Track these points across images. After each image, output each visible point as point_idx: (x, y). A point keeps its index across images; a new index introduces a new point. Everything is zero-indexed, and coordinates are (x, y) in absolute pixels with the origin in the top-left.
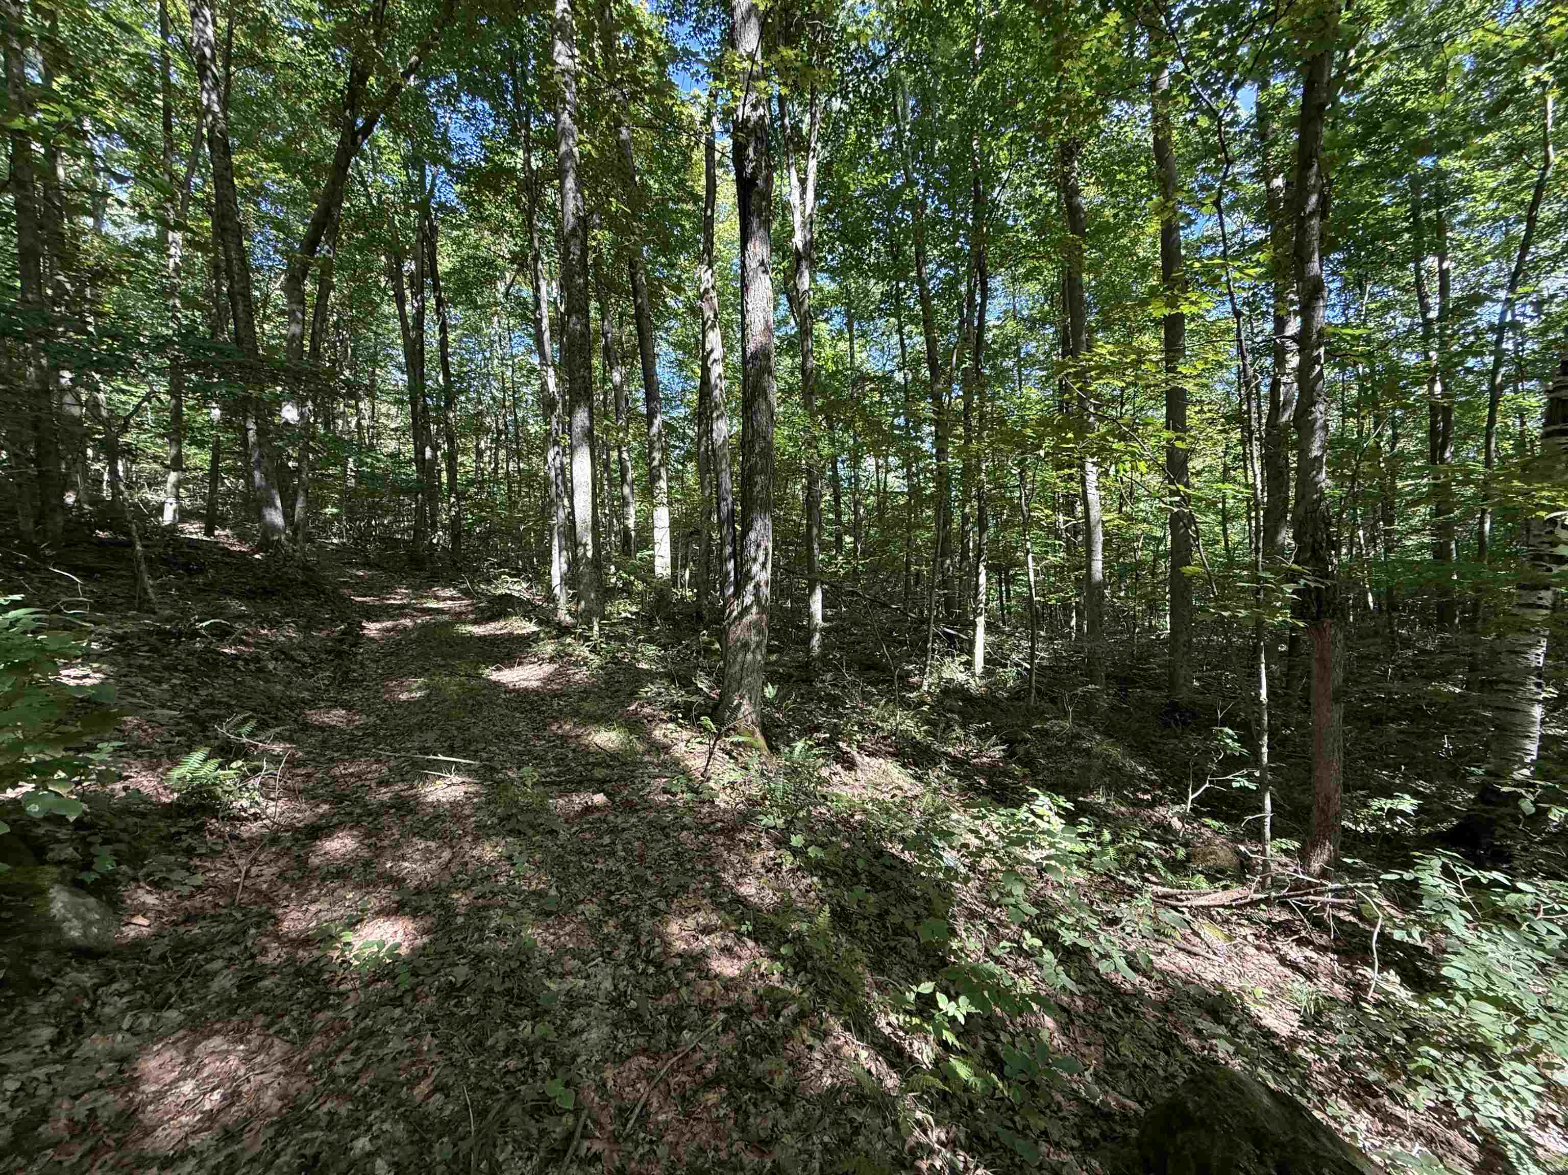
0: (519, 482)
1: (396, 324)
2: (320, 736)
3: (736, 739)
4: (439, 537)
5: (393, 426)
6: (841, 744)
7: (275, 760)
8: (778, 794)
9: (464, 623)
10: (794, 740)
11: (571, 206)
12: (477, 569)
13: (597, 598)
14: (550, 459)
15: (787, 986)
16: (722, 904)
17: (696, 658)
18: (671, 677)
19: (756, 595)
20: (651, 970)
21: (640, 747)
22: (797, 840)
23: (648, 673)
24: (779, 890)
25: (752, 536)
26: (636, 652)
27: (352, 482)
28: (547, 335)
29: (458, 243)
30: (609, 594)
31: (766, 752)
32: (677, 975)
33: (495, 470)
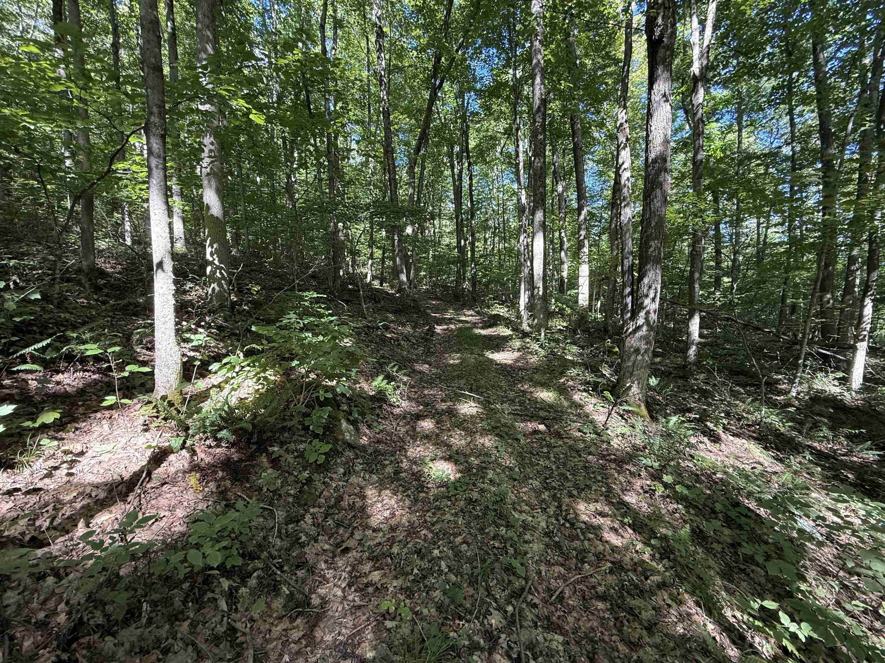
0: (505, 255)
1: (450, 179)
2: (420, 376)
3: (627, 408)
4: (466, 285)
5: (448, 231)
6: (708, 424)
7: (405, 384)
8: (656, 448)
9: (477, 328)
10: (670, 415)
11: (538, 93)
12: (484, 301)
13: (544, 317)
14: (521, 241)
15: (654, 564)
16: (612, 503)
17: (603, 356)
18: (586, 366)
19: (647, 319)
20: (568, 525)
21: (566, 404)
22: (668, 479)
23: (572, 362)
24: (652, 505)
25: (646, 280)
26: (565, 349)
27: (431, 260)
28: (522, 171)
29: (478, 131)
30: (550, 315)
31: (648, 419)
32: (583, 533)
33: (493, 249)
